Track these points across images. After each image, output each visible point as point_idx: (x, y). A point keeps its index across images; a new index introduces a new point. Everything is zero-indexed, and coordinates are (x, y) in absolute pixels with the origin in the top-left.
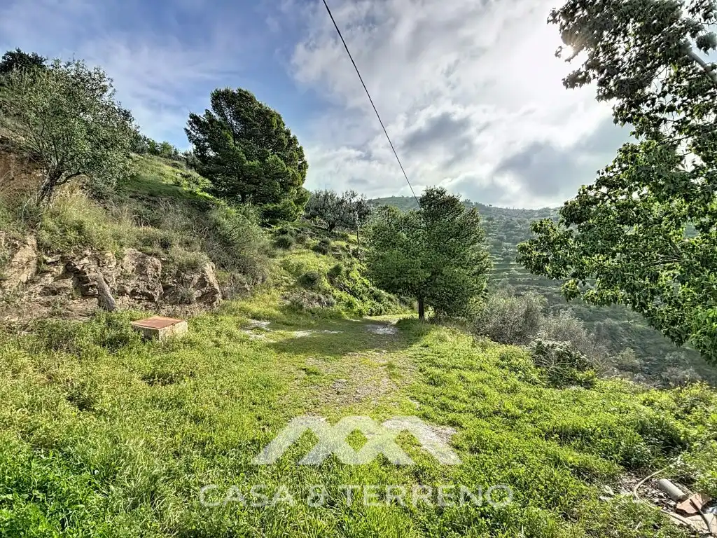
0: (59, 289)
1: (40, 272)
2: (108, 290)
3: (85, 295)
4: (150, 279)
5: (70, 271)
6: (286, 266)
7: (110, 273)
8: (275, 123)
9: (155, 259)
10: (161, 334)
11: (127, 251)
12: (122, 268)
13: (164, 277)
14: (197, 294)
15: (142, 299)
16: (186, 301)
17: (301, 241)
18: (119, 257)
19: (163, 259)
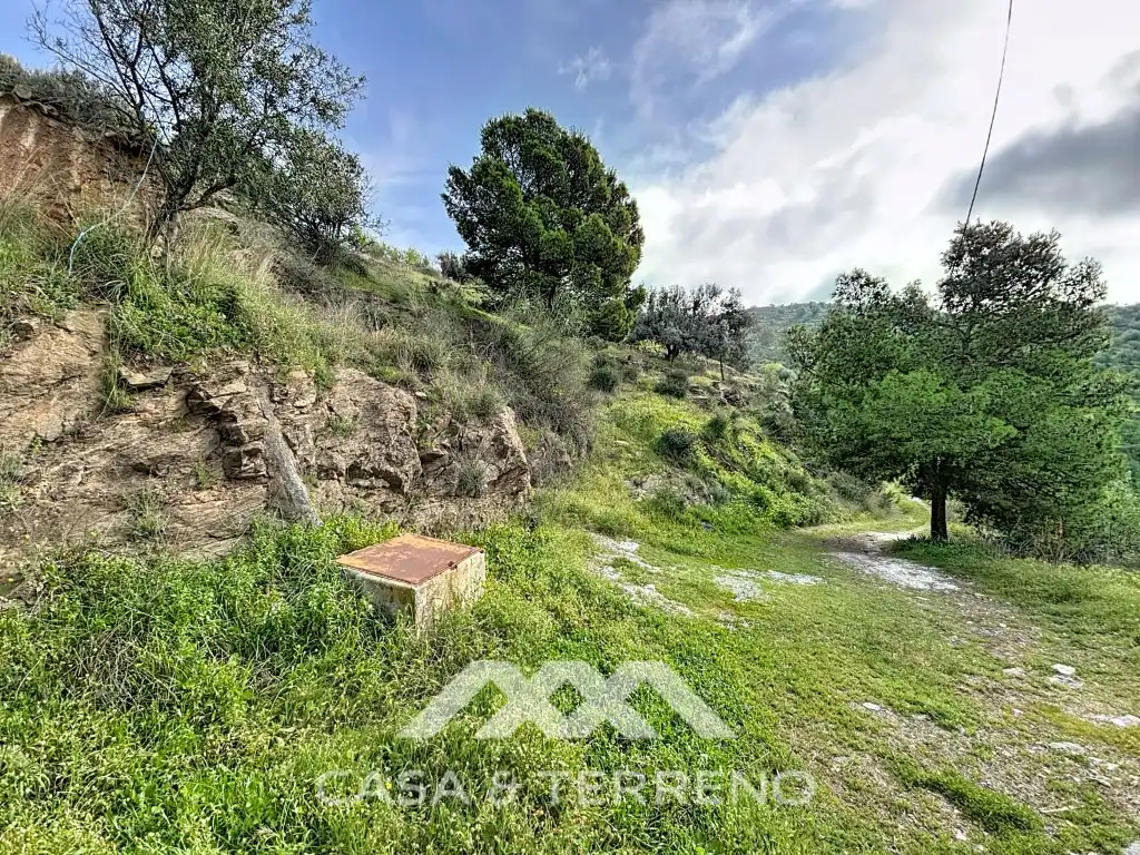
0: (157, 461)
1: (108, 411)
2: (291, 462)
3: (234, 476)
4: (394, 438)
5: (197, 409)
6: (620, 421)
7: (299, 419)
8: (590, 161)
9: (402, 392)
10: (421, 600)
11: (344, 373)
12: (331, 409)
13: (422, 432)
14: (489, 472)
15: (373, 488)
16: (467, 489)
17: (630, 376)
18: (323, 383)
19: (418, 394)
